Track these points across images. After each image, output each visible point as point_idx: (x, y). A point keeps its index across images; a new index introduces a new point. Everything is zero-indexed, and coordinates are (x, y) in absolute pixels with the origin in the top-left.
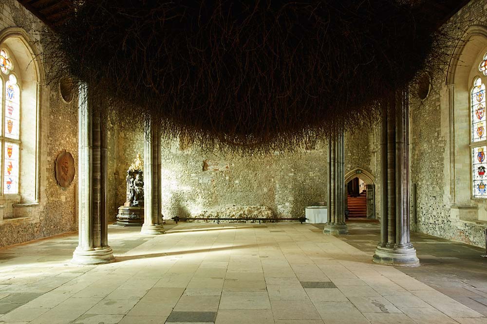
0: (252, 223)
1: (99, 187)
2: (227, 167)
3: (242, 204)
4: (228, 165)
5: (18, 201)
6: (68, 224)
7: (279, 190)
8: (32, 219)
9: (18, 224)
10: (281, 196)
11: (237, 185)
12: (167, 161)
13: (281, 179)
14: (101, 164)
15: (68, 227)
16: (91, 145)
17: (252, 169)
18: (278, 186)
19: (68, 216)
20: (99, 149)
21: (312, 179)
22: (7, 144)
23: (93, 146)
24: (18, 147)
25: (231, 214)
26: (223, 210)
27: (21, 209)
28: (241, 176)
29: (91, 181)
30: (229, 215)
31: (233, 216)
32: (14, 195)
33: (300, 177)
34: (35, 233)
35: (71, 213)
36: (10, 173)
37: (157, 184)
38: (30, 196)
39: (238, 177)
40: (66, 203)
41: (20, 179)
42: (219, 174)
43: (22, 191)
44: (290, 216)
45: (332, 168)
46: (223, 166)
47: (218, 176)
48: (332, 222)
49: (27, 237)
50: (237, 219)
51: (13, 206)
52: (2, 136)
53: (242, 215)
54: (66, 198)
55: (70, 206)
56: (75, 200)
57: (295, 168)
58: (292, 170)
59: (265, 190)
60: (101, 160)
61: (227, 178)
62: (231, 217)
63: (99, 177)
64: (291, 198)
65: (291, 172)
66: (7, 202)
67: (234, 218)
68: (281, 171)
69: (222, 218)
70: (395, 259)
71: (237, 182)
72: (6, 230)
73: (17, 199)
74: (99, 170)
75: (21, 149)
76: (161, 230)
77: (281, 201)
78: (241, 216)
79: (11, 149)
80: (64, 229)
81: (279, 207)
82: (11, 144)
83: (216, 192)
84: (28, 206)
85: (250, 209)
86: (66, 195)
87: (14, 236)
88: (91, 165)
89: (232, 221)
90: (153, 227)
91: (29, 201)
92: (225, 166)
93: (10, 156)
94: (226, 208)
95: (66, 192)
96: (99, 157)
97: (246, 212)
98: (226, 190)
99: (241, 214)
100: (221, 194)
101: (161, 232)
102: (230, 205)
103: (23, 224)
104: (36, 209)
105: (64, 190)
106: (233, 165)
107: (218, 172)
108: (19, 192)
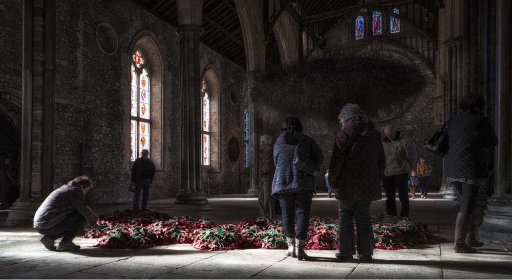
5: (210, 170)
15: (236, 189)
32: (208, 166)
35: (238, 180)
36: (206, 153)
38: (216, 166)
40: (235, 173)
41: (210, 156)
43: (212, 164)
51: (208, 173)
54: (235, 170)
56: (240, 172)
79: (206, 138)
84: (215, 173)
91: (215, 170)
93: (205, 142)
104: (219, 175)
105: (234, 164)
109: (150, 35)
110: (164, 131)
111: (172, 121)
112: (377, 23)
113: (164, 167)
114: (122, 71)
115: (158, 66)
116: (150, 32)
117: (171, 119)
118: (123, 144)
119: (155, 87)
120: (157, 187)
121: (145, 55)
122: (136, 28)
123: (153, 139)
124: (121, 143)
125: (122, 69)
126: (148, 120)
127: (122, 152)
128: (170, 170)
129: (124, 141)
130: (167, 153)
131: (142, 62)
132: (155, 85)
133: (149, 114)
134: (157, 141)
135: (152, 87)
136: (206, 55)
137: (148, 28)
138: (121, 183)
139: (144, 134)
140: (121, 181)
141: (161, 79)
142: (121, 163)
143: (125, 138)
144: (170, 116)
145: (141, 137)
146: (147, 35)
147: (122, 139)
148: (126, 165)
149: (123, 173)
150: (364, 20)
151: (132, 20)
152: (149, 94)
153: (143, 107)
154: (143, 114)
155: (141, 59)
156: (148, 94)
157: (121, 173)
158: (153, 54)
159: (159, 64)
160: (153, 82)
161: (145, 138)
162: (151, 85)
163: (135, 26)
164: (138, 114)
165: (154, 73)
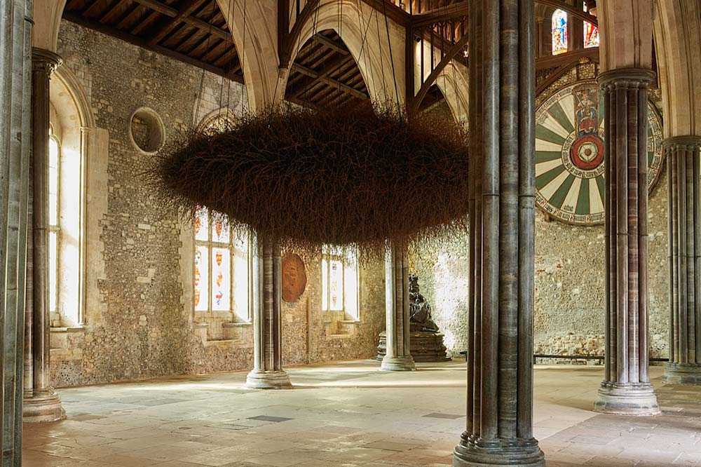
0: (597, 364)
1: (271, 301)
2: (559, 266)
3: (586, 331)
4: (561, 261)
5: (230, 319)
6: (298, 353)
7: (654, 305)
8: (243, 342)
9: (225, 347)
10: (659, 317)
11: (577, 298)
12: (461, 258)
13: (658, 286)
14: (273, 275)
15: (298, 357)
16: (262, 254)
19: (297, 343)
20: (271, 258)
22: (215, 250)
23: (264, 254)
24: (229, 251)
25: (562, 349)
26: (551, 341)
27: (232, 329)
28: (583, 281)
29: (261, 295)
30: (558, 350)
31: (565, 351)
32: (224, 312)
34: (248, 361)
35: (302, 338)
36: (219, 285)
37: (401, 296)
38: (242, 314)
39: (578, 283)
40: (294, 324)
41: (231, 290)
42: (546, 277)
43: (234, 308)
45: (674, 267)
46: (552, 263)
47: (544, 281)
48: (675, 361)
49: (237, 365)
50: (571, 357)
51: (224, 326)
52: (209, 241)
53: (580, 351)
54: (294, 318)
55: (300, 328)
56: (307, 321)
60: (273, 271)
61: (559, 285)
62: (562, 353)
63: (270, 290)
66: (215, 320)
67: (565, 354)
68: (658, 271)
69: (546, 354)
70: (608, 404)
71: (576, 291)
72: (210, 352)
73: (228, 317)
74: (271, 282)
75: (232, 255)
76: (407, 366)
78: (578, 352)
79: (221, 255)
80: (291, 360)
82: (220, 249)
83: (540, 309)
84: (238, 326)
85: (595, 340)
86: (293, 313)
87: (221, 361)
88: (262, 276)
89: (563, 360)
90: (394, 360)
91: (241, 320)
92: (555, 265)
93: (219, 264)
94: (557, 337)
95: (294, 310)
96: (271, 266)
97: (587, 347)
98: (558, 306)
99: (578, 349)
100: (549, 313)
101: (405, 368)
102: (564, 334)
103: (232, 348)
104: (249, 330)
105: (291, 306)
106: (569, 261)
107: (543, 274)
108: (231, 309)
111: (110, 228)
113: (86, 321)
115: (72, 117)
117: (106, 223)
120: (66, 363)
128: (102, 328)
136: (209, 91)
158: (61, 95)
165: (68, 131)
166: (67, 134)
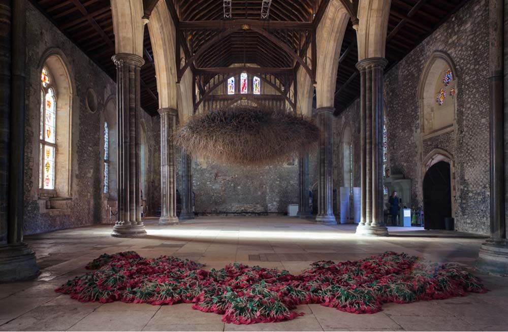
0: (250, 215)
3: (243, 203)
7: (269, 193)
10: (270, 198)
11: (239, 190)
13: (270, 186)
17: (250, 178)
18: (268, 190)
21: (292, 185)
25: (236, 210)
28: (242, 184)
30: (234, 210)
33: (284, 184)
39: (240, 184)
42: (227, 182)
44: (277, 211)
45: (301, 177)
46: (229, 176)
50: (240, 213)
57: (280, 178)
58: (278, 179)
59: (259, 193)
61: (232, 185)
64: (278, 199)
65: (278, 181)
67: (237, 212)
68: (270, 180)
69: (228, 212)
71: (239, 188)
77: (271, 201)
81: (269, 205)
83: (224, 195)
85: (248, 206)
89: (236, 214)
92: (231, 177)
94: (232, 206)
97: (246, 209)
98: (232, 193)
99: (242, 210)
100: (228, 196)
102: (234, 204)
106: (236, 176)
109: (61, 56)
110: (72, 157)
111: (80, 148)
112: (244, 84)
113: (71, 194)
114: (31, 89)
115: (65, 88)
116: (61, 51)
117: (78, 145)
118: (31, 169)
119: (63, 110)
120: (65, 216)
121: (51, 74)
122: (46, 43)
123: (58, 165)
124: (29, 168)
125: (31, 86)
126: (53, 144)
127: (30, 178)
128: (77, 199)
129: (33, 166)
130: (75, 180)
131: (47, 81)
132: (62, 108)
133: (54, 138)
134: (63, 167)
135: (58, 109)
136: (108, 85)
137: (58, 47)
138: (29, 213)
139: (49, 159)
140: (28, 211)
141: (69, 103)
142: (29, 191)
143: (33, 162)
144: (77, 142)
145: (45, 163)
146: (58, 54)
147: (31, 164)
148: (34, 193)
149: (31, 202)
150: (235, 80)
151: (42, 33)
152: (55, 116)
153: (48, 129)
154: (48, 137)
155: (47, 78)
156: (53, 116)
157: (28, 203)
158: (61, 75)
159: (68, 86)
160: (60, 105)
161: (50, 164)
162: (56, 107)
163: (46, 42)
164: (44, 137)
165: (61, 95)
166: (61, 96)
